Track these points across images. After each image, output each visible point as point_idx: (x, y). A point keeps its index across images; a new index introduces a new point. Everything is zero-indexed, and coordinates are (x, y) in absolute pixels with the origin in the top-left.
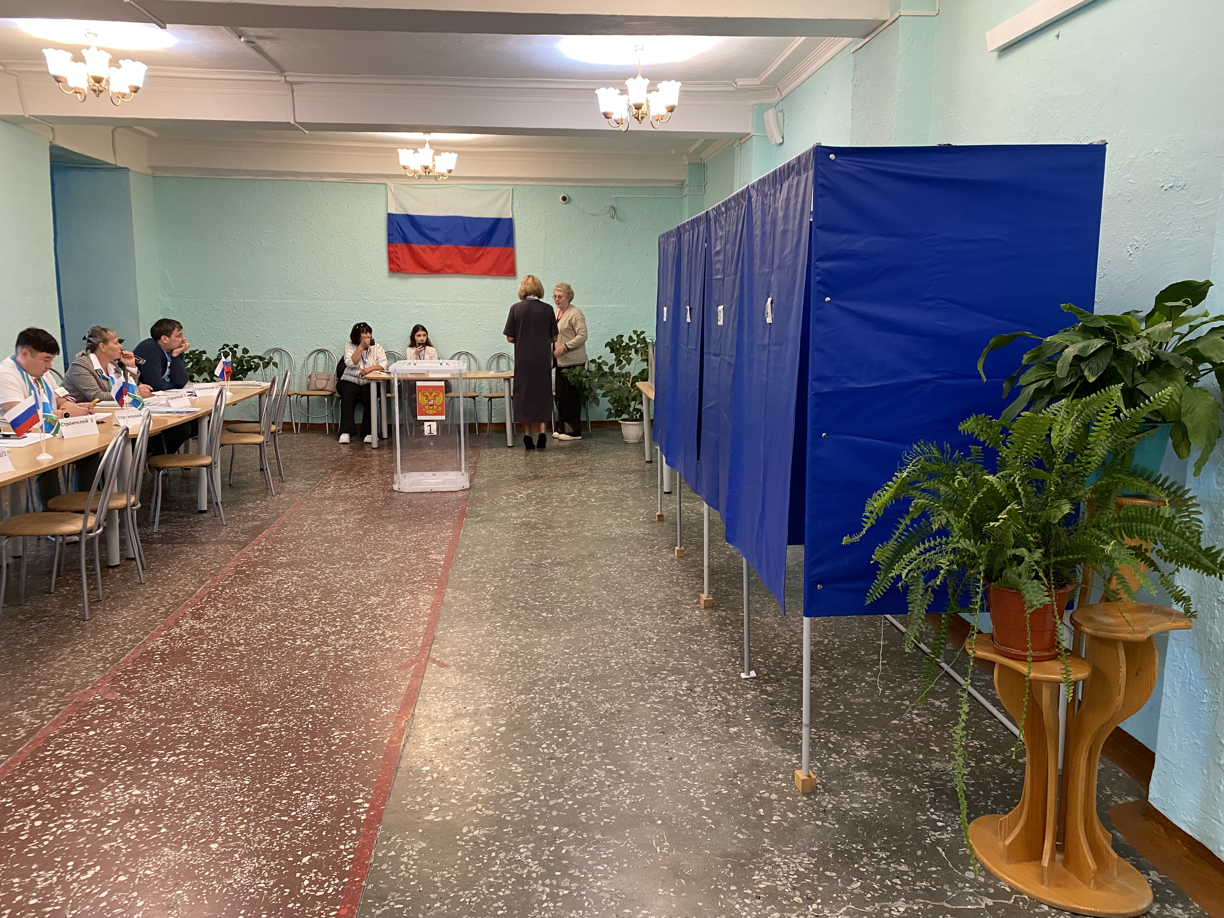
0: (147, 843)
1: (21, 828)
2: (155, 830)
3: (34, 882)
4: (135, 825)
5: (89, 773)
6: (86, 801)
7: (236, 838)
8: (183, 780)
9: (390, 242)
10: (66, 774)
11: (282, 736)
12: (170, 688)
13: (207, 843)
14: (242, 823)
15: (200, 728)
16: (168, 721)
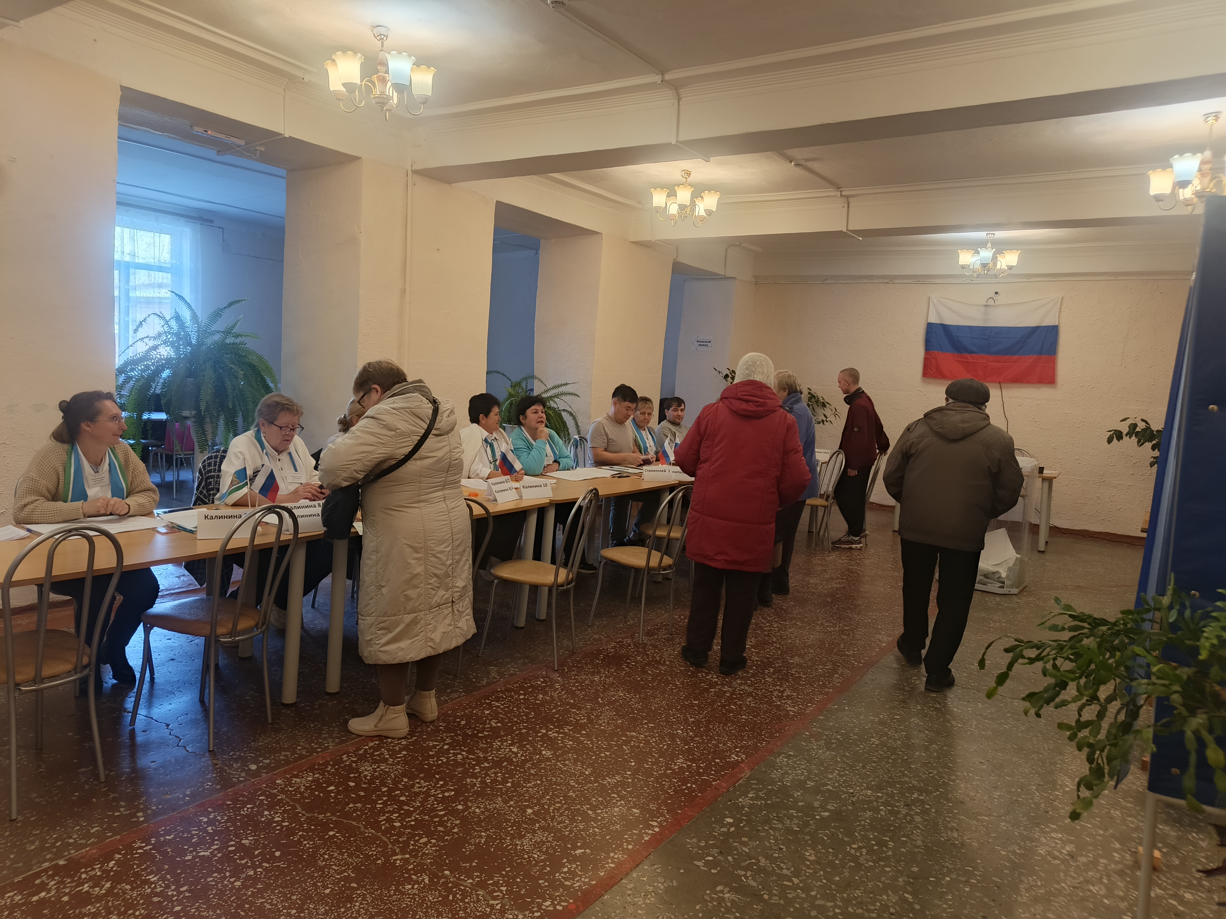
0: (493, 789)
1: (434, 746)
2: (504, 781)
3: (413, 786)
4: (496, 773)
5: (499, 725)
6: (482, 743)
7: (547, 812)
8: (549, 753)
10: (486, 720)
11: (638, 747)
12: (592, 682)
13: (528, 807)
14: (560, 802)
15: (589, 718)
16: (573, 706)
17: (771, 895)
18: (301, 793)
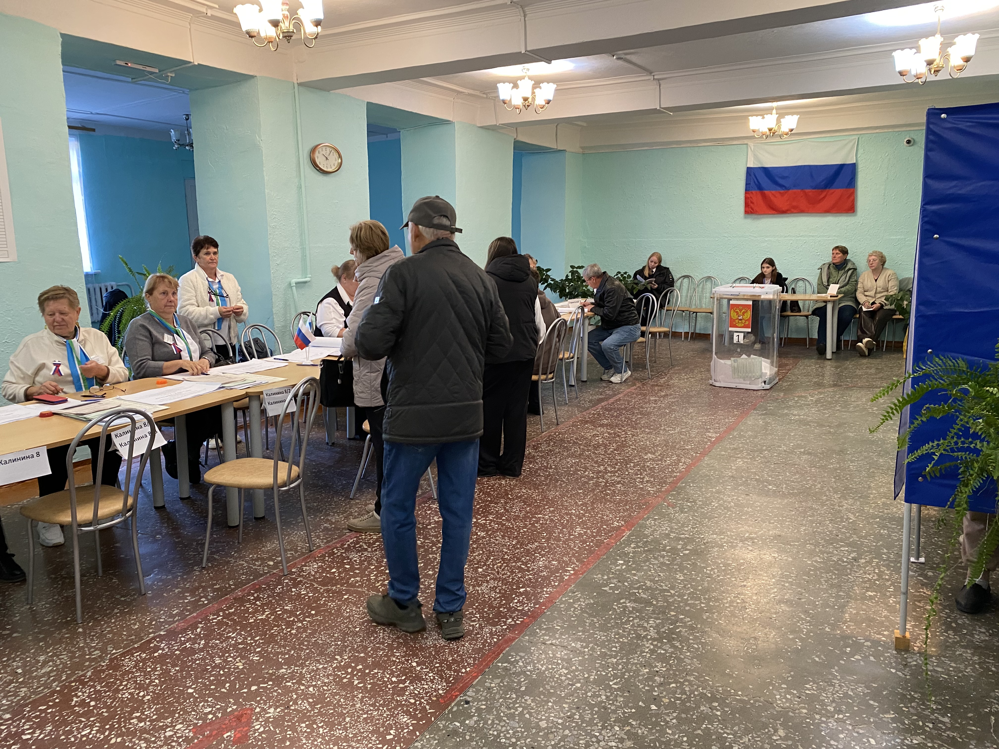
7: (493, 569)
9: (747, 190)
13: (478, 567)
14: (500, 562)
15: (505, 509)
17: (658, 601)
18: (312, 575)
